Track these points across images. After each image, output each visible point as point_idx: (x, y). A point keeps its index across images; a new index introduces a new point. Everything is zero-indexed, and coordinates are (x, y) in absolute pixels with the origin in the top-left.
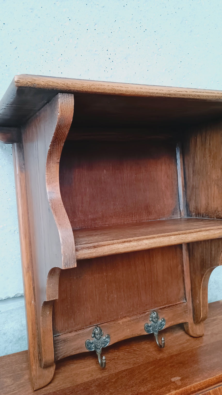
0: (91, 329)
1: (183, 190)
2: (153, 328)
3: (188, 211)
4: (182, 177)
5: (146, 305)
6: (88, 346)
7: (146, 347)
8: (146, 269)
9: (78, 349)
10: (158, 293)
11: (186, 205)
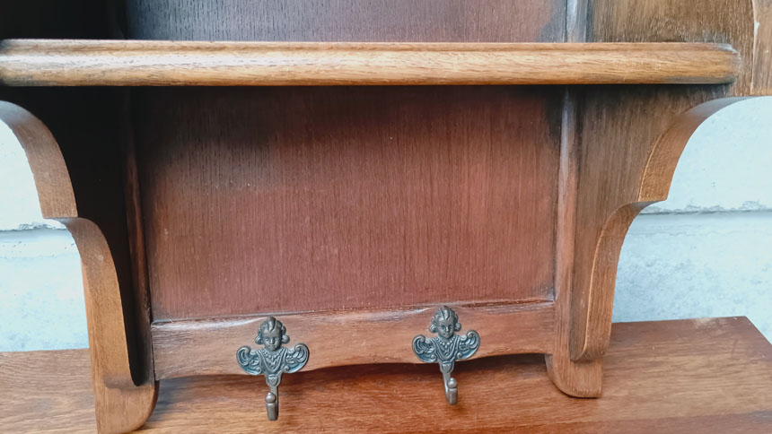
0: (256, 322)
2: (437, 351)
5: (427, 289)
6: (243, 361)
8: (435, 194)
9: (217, 363)
10: (468, 263)
11: (587, 15)
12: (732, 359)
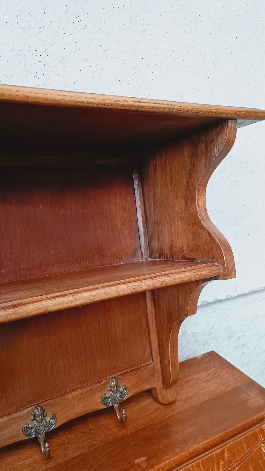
0: (30, 410)
1: (144, 227)
2: (112, 400)
3: (151, 251)
4: (142, 211)
5: (103, 371)
6: (26, 432)
7: (106, 423)
8: (101, 327)
9: (13, 437)
10: (118, 355)
11: (149, 244)
12: (216, 370)
